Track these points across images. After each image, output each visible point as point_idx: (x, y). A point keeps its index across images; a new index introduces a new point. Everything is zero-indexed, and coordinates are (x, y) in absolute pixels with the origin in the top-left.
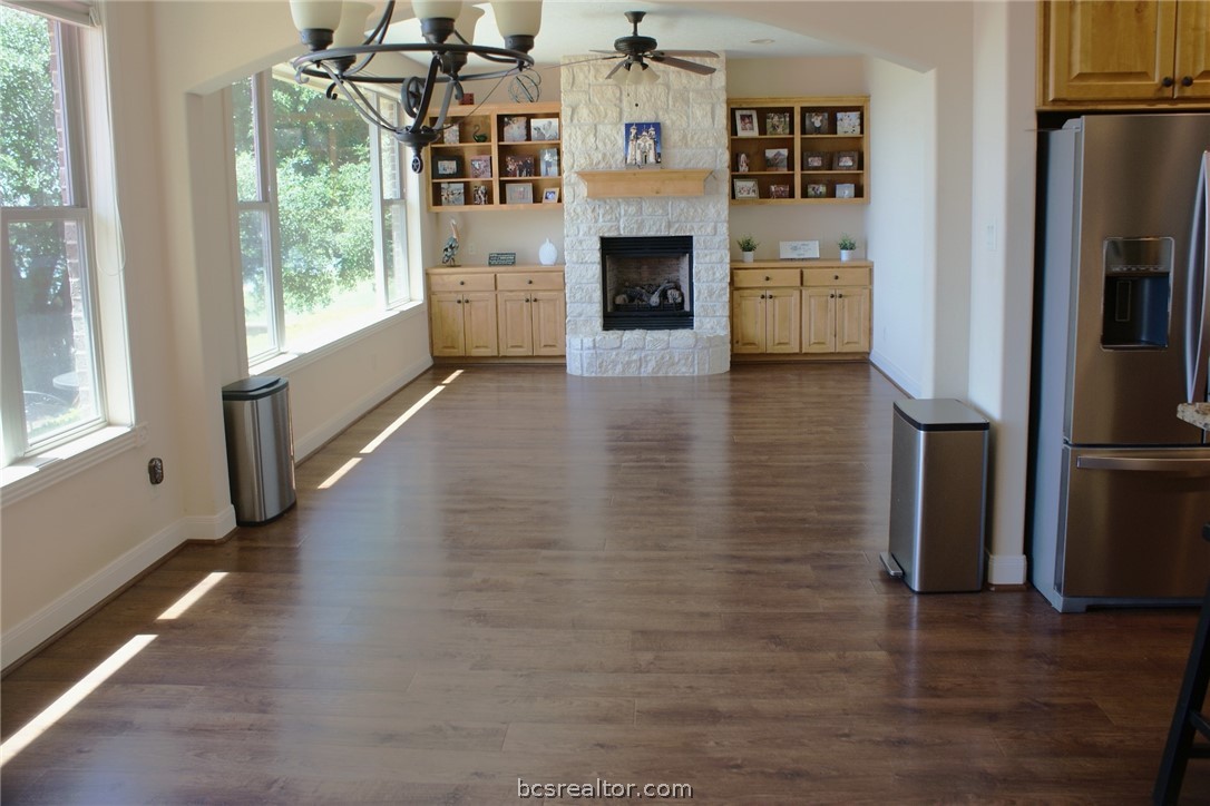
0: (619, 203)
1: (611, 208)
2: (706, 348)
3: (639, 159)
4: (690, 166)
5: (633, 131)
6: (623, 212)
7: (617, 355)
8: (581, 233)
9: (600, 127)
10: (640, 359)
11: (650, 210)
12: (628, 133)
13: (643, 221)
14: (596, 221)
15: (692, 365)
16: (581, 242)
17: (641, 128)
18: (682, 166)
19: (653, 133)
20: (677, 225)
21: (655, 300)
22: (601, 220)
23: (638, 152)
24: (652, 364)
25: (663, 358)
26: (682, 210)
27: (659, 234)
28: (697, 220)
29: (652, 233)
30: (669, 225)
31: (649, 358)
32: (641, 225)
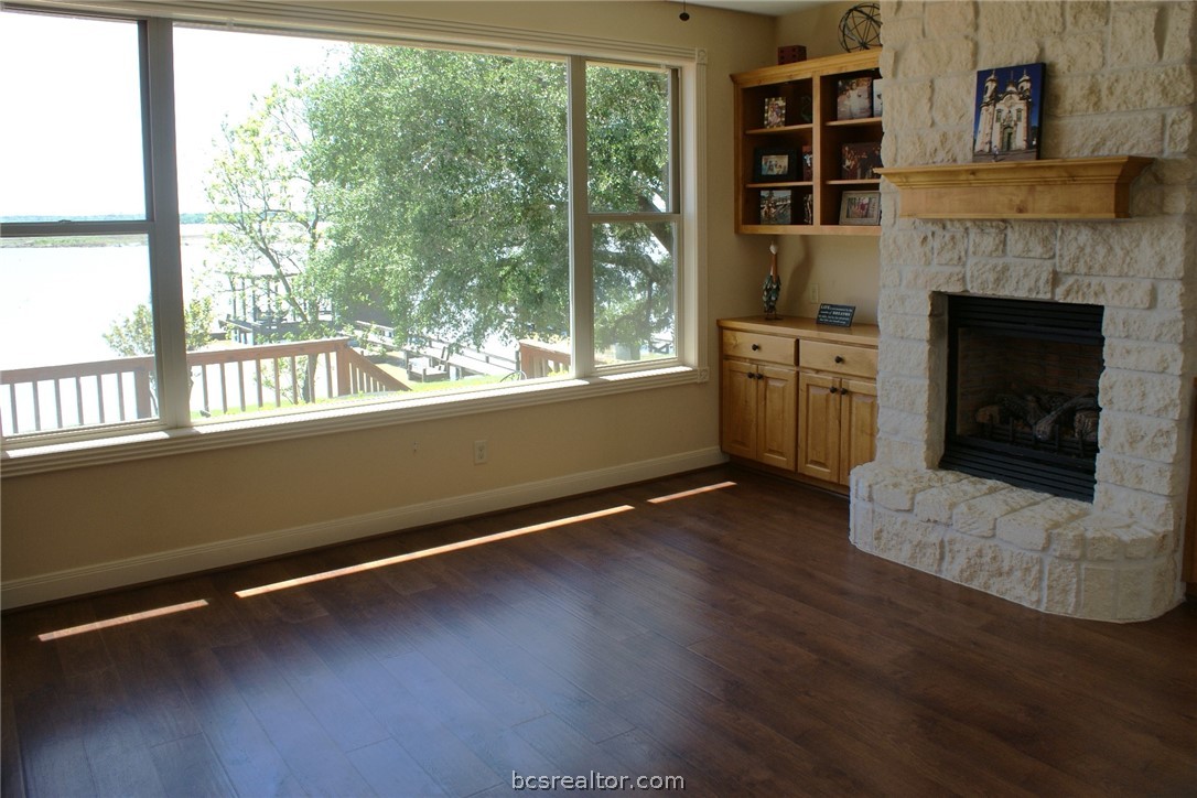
0: (967, 229)
1: (953, 238)
2: (1069, 558)
3: (996, 142)
4: (1104, 152)
5: (991, 86)
6: (971, 249)
7: (904, 523)
8: (904, 283)
9: (939, 83)
10: (942, 542)
11: (1020, 246)
12: (981, 90)
13: (1006, 269)
14: (928, 263)
15: (1037, 586)
16: (903, 300)
17: (1005, 77)
18: (1086, 152)
19: (1027, 86)
20: (1070, 280)
21: (1043, 428)
22: (935, 261)
23: (997, 127)
24: (961, 561)
25: (980, 554)
26: (1082, 249)
27: (1033, 296)
28: (1112, 271)
29: (1022, 294)
30: (1056, 279)
31: (956, 547)
32: (1002, 275)
